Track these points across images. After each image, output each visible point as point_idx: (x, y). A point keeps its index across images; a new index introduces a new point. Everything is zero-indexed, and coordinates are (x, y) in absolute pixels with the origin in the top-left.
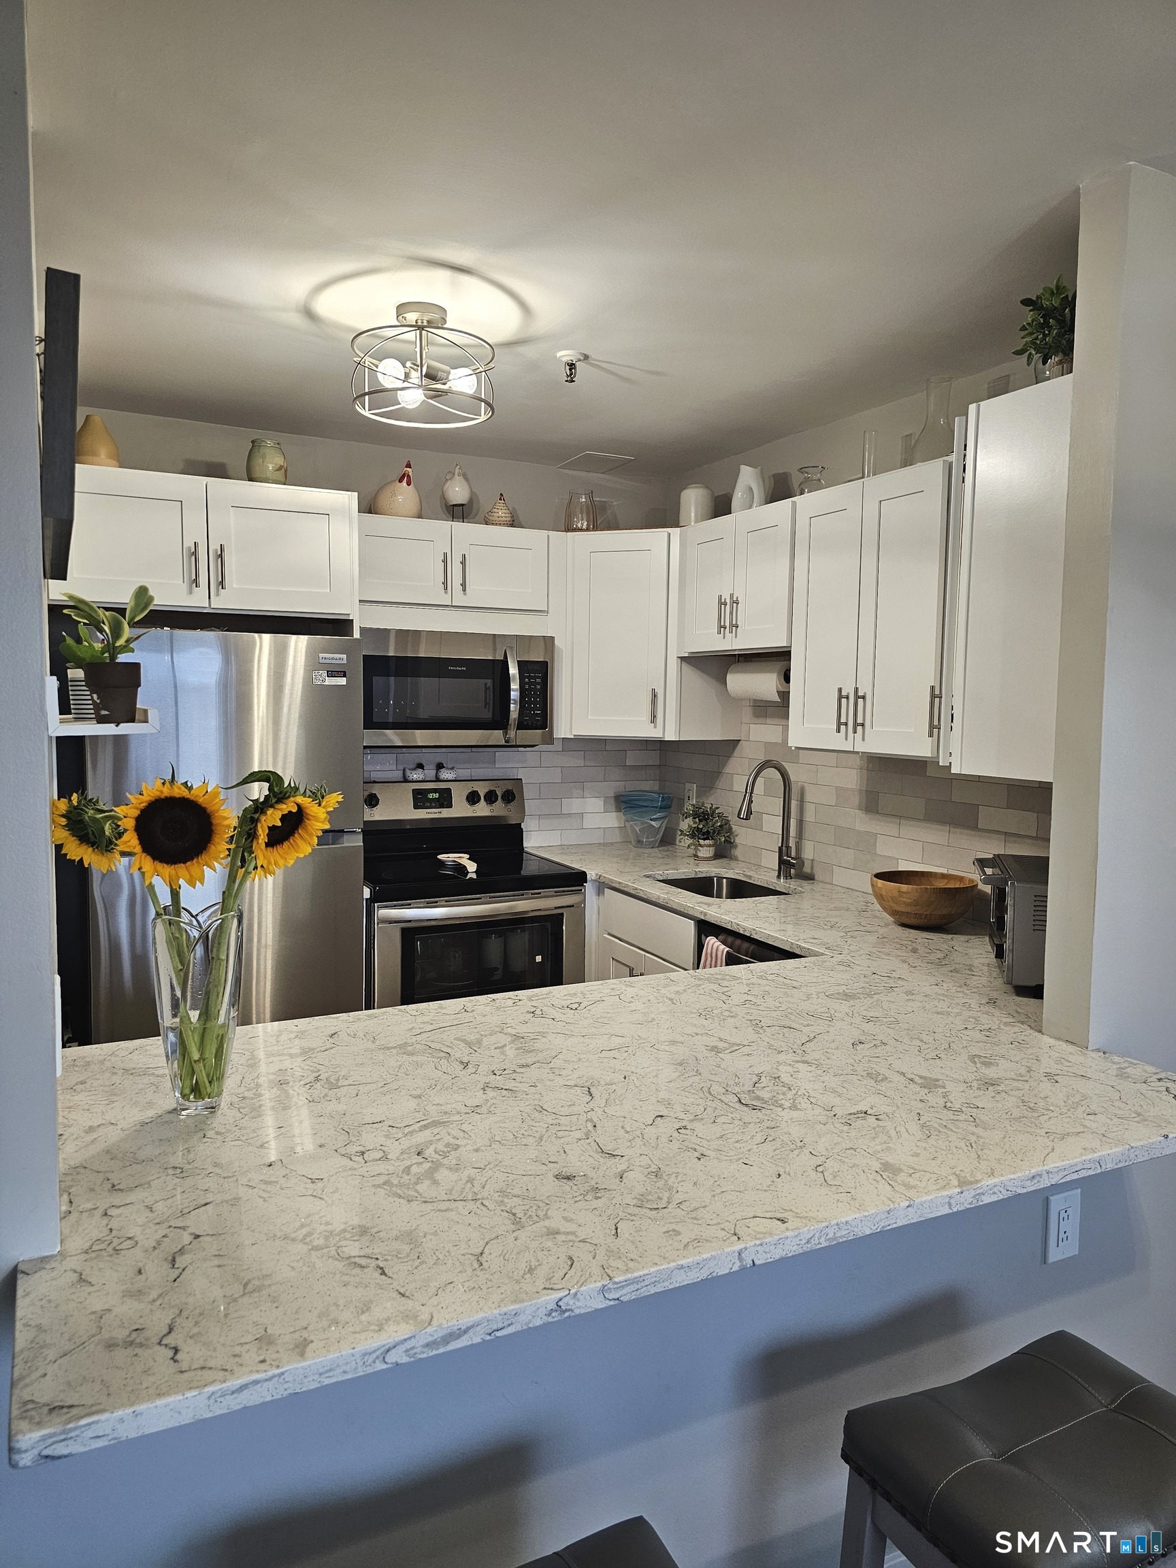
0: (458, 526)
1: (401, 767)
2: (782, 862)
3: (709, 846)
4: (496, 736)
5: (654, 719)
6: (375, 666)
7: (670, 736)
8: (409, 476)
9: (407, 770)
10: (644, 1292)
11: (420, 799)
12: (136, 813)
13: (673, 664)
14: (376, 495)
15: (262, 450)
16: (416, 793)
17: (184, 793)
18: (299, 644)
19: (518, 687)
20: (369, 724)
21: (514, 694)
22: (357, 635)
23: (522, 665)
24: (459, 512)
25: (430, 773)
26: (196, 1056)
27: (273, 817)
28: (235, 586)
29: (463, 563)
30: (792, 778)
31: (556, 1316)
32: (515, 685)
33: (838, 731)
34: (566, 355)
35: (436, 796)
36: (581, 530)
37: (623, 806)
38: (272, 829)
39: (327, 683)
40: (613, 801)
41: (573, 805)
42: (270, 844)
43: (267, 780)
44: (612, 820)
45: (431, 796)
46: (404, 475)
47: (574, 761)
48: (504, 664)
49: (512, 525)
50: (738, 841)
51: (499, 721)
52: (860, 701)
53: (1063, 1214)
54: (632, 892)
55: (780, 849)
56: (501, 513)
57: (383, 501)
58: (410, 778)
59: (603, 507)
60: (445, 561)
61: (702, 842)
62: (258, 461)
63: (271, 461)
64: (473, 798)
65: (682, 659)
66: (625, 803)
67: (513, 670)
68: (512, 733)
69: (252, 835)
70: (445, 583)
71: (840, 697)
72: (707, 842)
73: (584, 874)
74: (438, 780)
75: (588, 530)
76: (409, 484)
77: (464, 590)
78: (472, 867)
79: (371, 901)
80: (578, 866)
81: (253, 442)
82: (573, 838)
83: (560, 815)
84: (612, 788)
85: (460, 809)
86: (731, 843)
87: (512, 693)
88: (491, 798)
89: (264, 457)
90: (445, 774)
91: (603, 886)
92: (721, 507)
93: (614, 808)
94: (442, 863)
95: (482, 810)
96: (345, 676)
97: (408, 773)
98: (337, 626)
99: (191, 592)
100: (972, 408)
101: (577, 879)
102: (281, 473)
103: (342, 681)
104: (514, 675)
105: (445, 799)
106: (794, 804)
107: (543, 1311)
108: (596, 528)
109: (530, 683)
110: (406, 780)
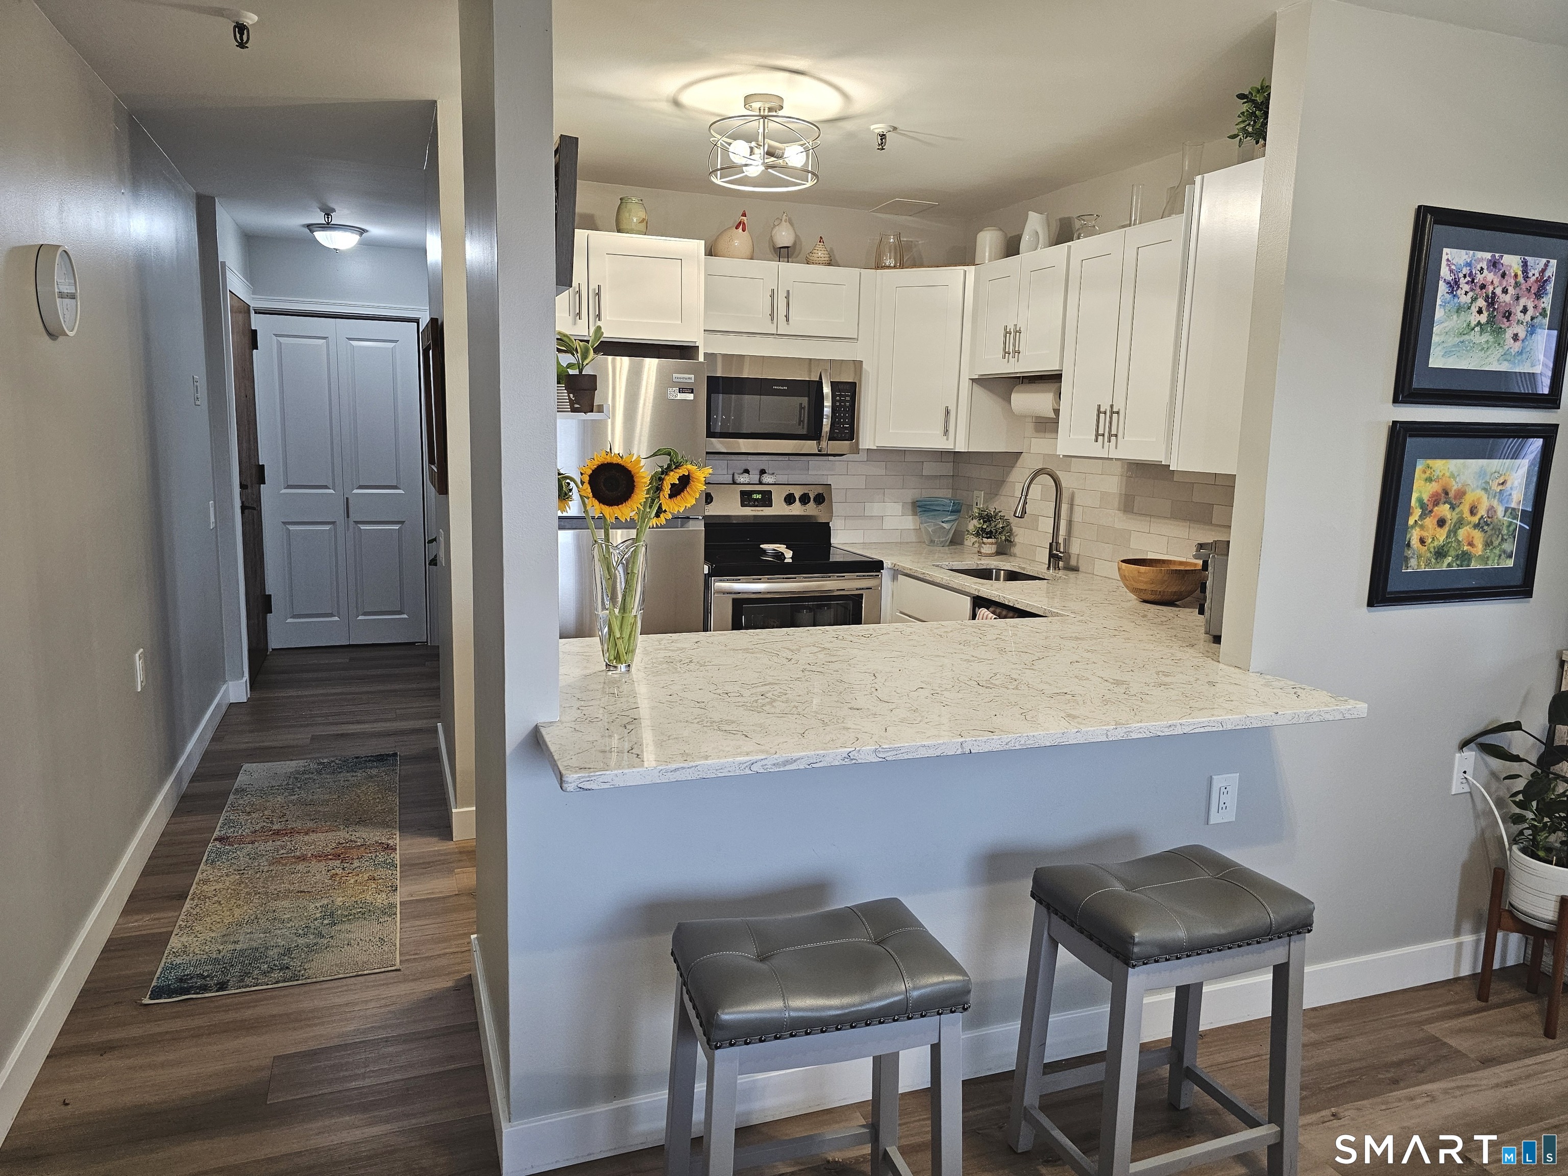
0: (783, 266)
1: (731, 472)
2: (1051, 555)
3: (992, 544)
4: (810, 446)
5: (946, 432)
6: (716, 385)
7: (961, 447)
8: (744, 224)
9: (736, 475)
10: (900, 757)
11: (746, 498)
12: (590, 472)
13: (965, 384)
14: (716, 240)
15: (629, 206)
16: (743, 493)
17: (620, 461)
18: (651, 364)
19: (830, 404)
20: (710, 434)
21: (827, 411)
22: (701, 358)
23: (834, 385)
24: (784, 253)
25: (755, 477)
26: (618, 635)
27: (673, 478)
28: (608, 318)
29: (787, 297)
30: (1064, 485)
31: (847, 762)
32: (828, 403)
33: (1096, 441)
34: (879, 128)
35: (759, 496)
36: (889, 267)
37: (919, 509)
38: (673, 485)
39: (678, 398)
40: (910, 507)
41: (875, 509)
42: (671, 496)
43: (669, 454)
44: (909, 522)
45: (754, 496)
46: (740, 223)
47: (877, 470)
48: (820, 383)
49: (829, 264)
50: (1017, 540)
51: (814, 434)
52: (1115, 416)
53: (1223, 789)
54: (922, 576)
55: (1051, 544)
56: (821, 254)
57: (722, 245)
58: (738, 482)
59: (909, 246)
60: (772, 296)
61: (985, 540)
62: (625, 215)
63: (635, 215)
64: (790, 499)
65: (973, 380)
66: (921, 507)
67: (827, 390)
68: (824, 444)
69: (659, 489)
70: (772, 315)
71: (1099, 412)
72: (990, 540)
73: (882, 562)
74: (761, 483)
75: (895, 267)
76: (744, 230)
77: (788, 320)
78: (789, 555)
79: (710, 575)
80: (877, 557)
81: (621, 199)
82: (874, 537)
83: (864, 517)
84: (911, 494)
85: (779, 508)
86: (1010, 541)
87: (825, 409)
88: (805, 499)
89: (630, 211)
90: (767, 479)
91: (897, 572)
92: (1012, 248)
93: (910, 512)
94: (764, 552)
95: (796, 509)
96: (692, 392)
97: (736, 476)
98: (685, 352)
99: (575, 323)
100: (1198, 179)
101: (876, 566)
102: (642, 227)
103: (690, 397)
104: (827, 394)
105: (766, 499)
106: (1064, 507)
107: (839, 757)
108: (902, 266)
109: (840, 401)
110: (734, 483)
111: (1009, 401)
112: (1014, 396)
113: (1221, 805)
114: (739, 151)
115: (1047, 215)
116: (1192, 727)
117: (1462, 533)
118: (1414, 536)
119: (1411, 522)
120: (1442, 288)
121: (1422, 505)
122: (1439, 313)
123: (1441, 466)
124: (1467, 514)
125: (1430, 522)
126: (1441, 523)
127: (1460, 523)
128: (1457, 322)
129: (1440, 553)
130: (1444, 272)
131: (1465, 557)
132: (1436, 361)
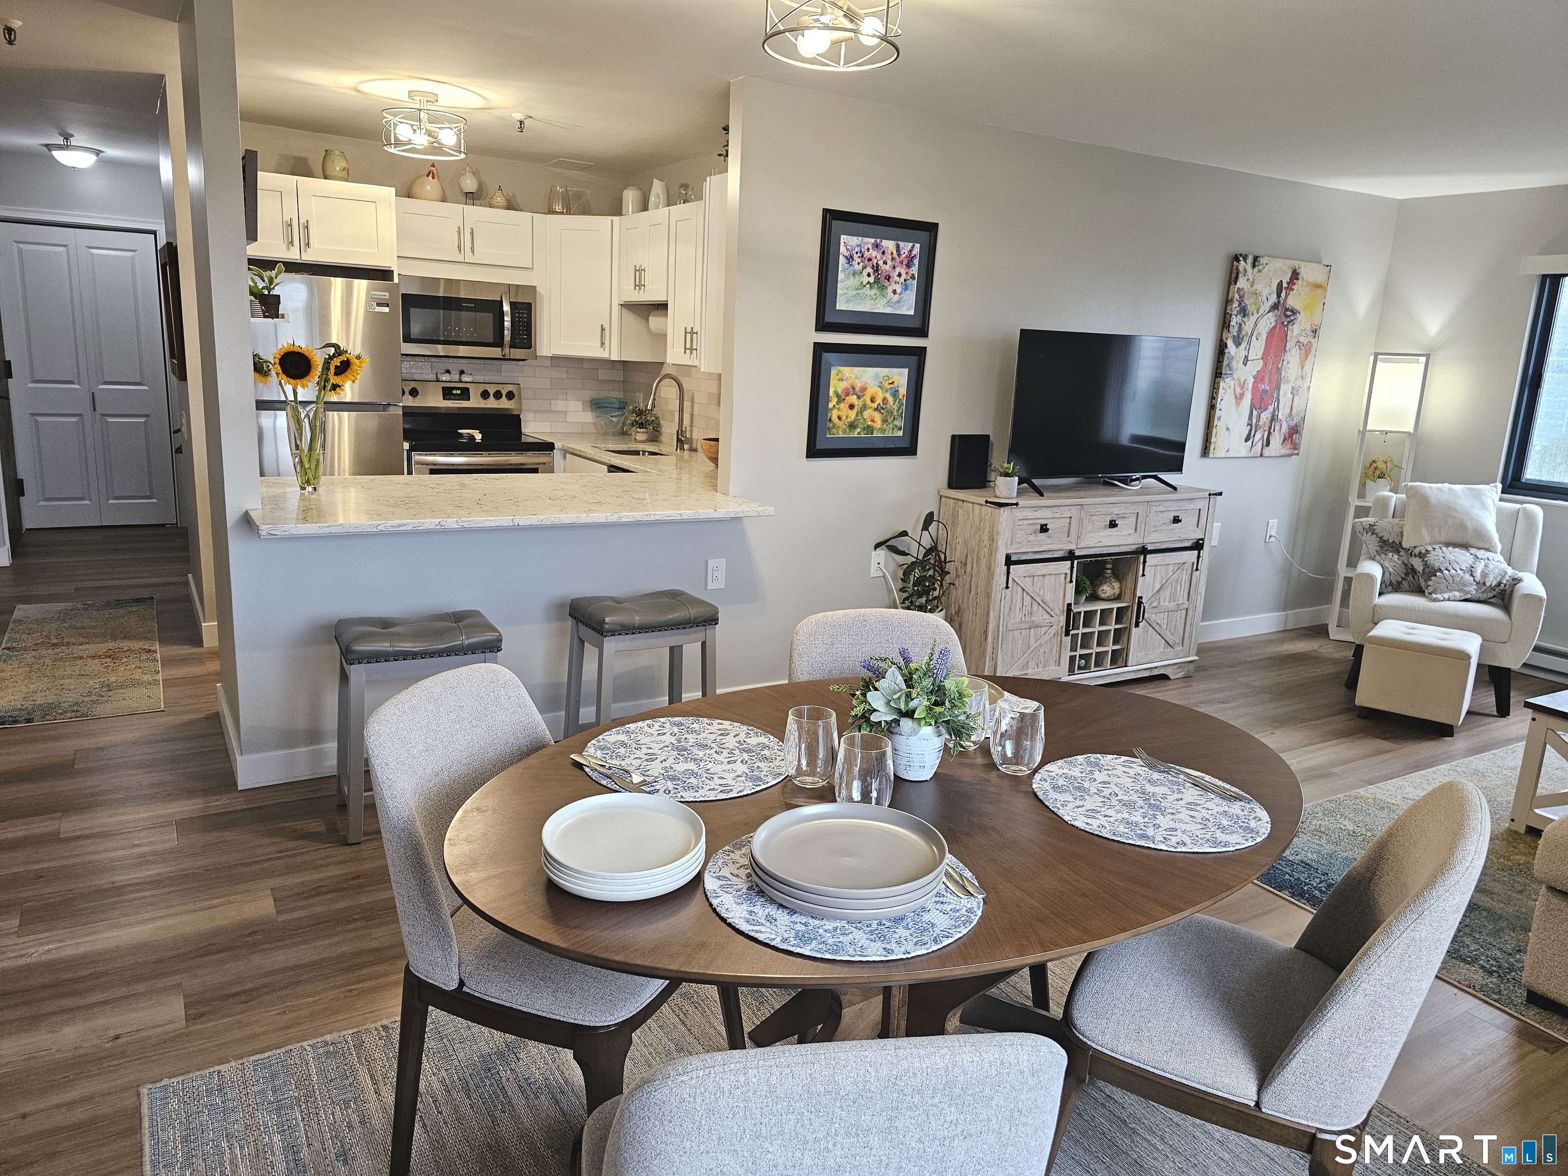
0: (469, 209)
1: (435, 372)
2: (678, 440)
3: (644, 433)
4: (495, 352)
5: (603, 344)
6: (409, 301)
7: (615, 357)
8: (433, 173)
9: (439, 374)
11: (447, 393)
13: (616, 309)
14: (413, 182)
15: (332, 157)
16: (443, 388)
17: (300, 350)
18: (361, 285)
19: (510, 319)
20: (407, 339)
21: (507, 324)
22: (396, 280)
23: (513, 305)
24: (472, 198)
25: (456, 377)
26: (307, 466)
27: (337, 362)
28: (316, 246)
29: (472, 233)
30: (685, 388)
31: (438, 527)
32: (507, 319)
33: (685, 353)
35: (459, 392)
36: (557, 213)
37: (594, 406)
38: (336, 366)
39: (376, 310)
40: (589, 405)
41: (560, 405)
42: (336, 374)
43: (334, 347)
44: (588, 417)
45: (454, 392)
46: (430, 172)
47: (560, 374)
48: (500, 303)
49: (508, 209)
50: (663, 430)
51: (498, 342)
52: (695, 335)
53: (715, 568)
54: (579, 453)
55: (678, 431)
56: (499, 199)
57: (416, 189)
58: (441, 380)
59: (578, 196)
60: (459, 232)
61: (638, 430)
62: (329, 164)
63: (338, 165)
64: (485, 395)
65: (621, 305)
66: (597, 405)
67: (506, 308)
68: (507, 350)
70: (459, 247)
71: (686, 333)
72: (642, 430)
73: (553, 444)
74: (460, 381)
75: (562, 213)
76: (433, 178)
77: (473, 252)
78: (478, 437)
79: (409, 451)
80: (549, 439)
81: (326, 151)
82: (560, 427)
83: (551, 412)
84: (588, 395)
85: (475, 402)
86: (658, 431)
87: (506, 323)
88: (498, 395)
89: (333, 162)
90: (465, 378)
91: (566, 452)
93: (589, 409)
94: (461, 435)
95: (492, 403)
96: (388, 306)
97: (439, 375)
98: (384, 275)
99: (288, 249)
100: (708, 178)
101: (549, 447)
102: (344, 174)
103: (386, 310)
104: (507, 312)
105: (465, 394)
106: (687, 405)
107: (433, 524)
108: (568, 213)
109: (519, 317)
110: (438, 381)
111: (648, 320)
112: (651, 319)
113: (714, 578)
114: (404, 131)
115: (667, 183)
116: (661, 516)
117: (866, 414)
118: (834, 415)
119: (831, 406)
120: (842, 260)
121: (838, 396)
122: (841, 276)
123: (847, 371)
124: (868, 402)
125: (844, 406)
126: (852, 407)
127: (864, 407)
128: (854, 282)
129: (852, 426)
130: (843, 249)
131: (870, 429)
132: (841, 305)
